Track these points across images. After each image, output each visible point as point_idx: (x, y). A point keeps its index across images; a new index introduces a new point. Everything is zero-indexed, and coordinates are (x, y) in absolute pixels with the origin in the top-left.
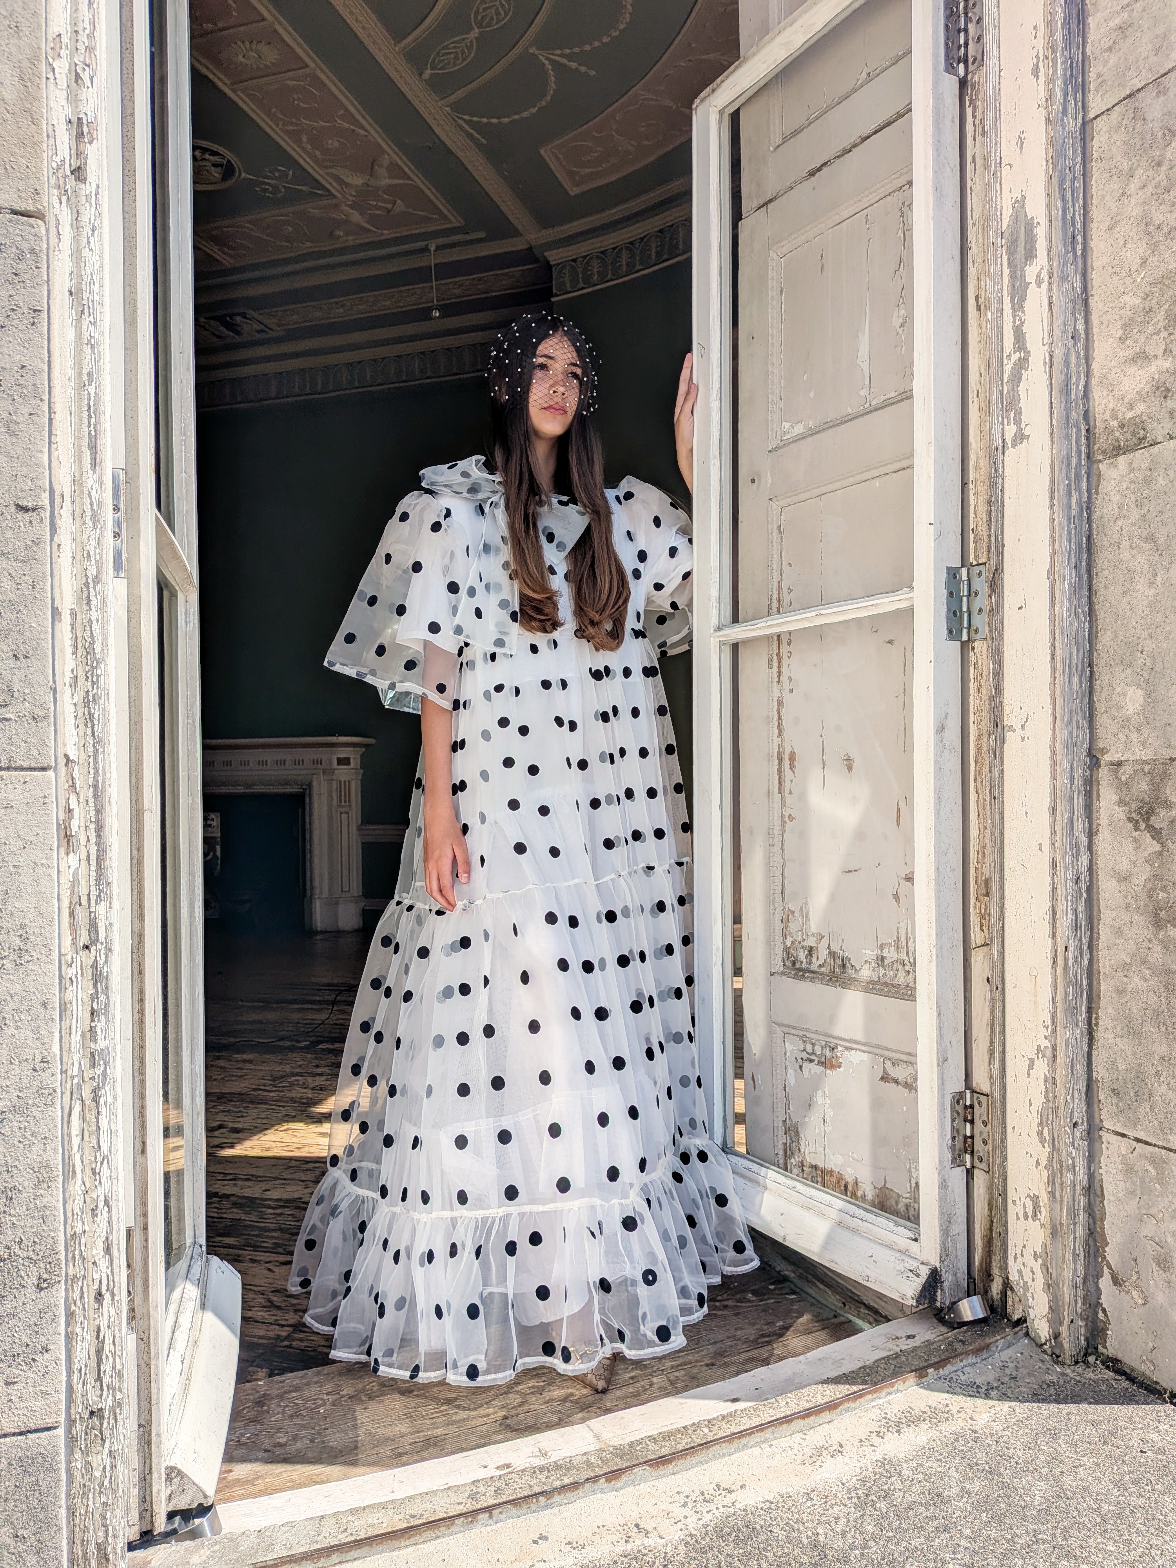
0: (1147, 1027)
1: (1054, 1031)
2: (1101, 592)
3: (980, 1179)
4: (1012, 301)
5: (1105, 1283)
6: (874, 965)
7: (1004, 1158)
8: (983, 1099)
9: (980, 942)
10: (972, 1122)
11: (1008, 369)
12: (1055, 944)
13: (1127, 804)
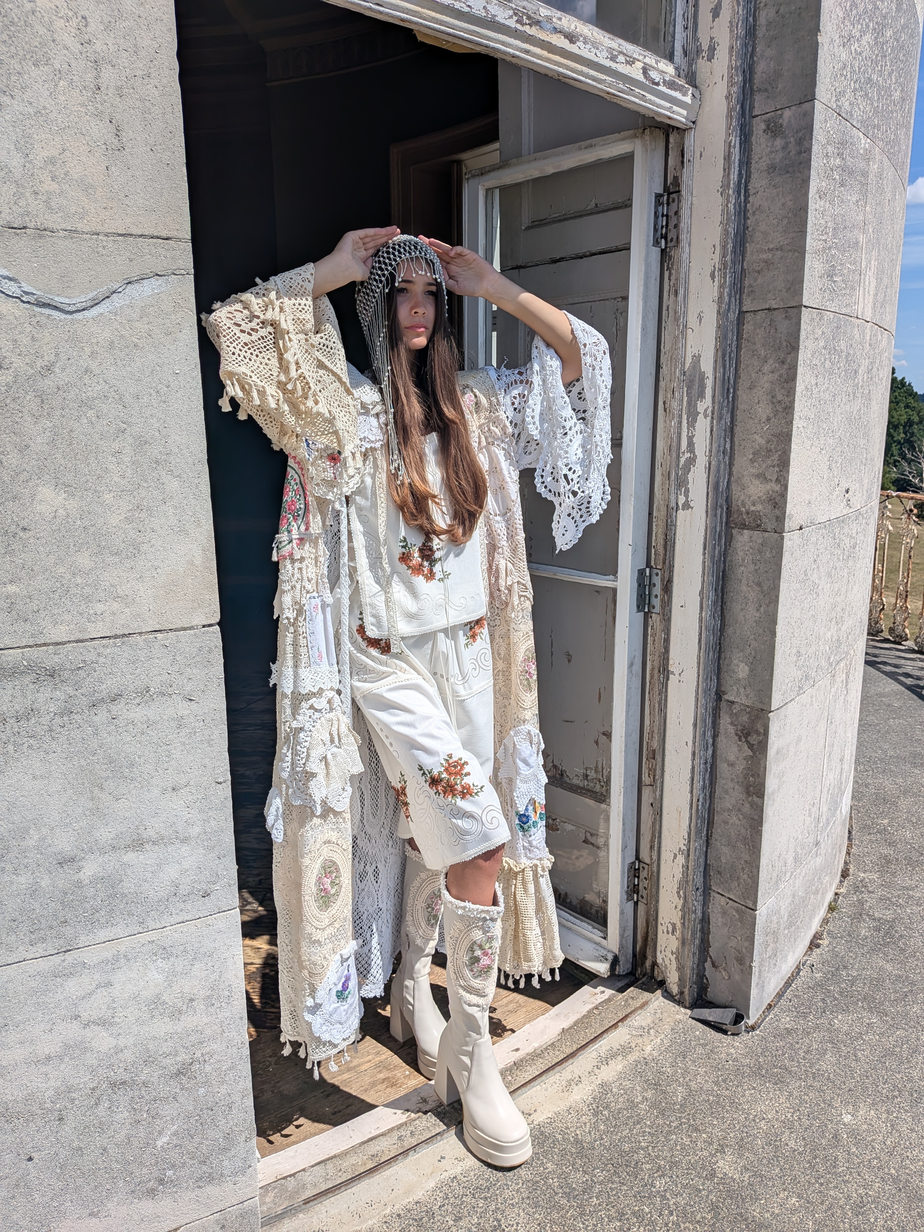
0: (739, 844)
1: (689, 841)
2: (728, 604)
3: (641, 907)
4: (688, 419)
5: (708, 965)
6: (581, 778)
7: (657, 901)
8: (646, 867)
9: (648, 783)
10: (638, 877)
11: (682, 460)
12: (692, 796)
13: (735, 725)
